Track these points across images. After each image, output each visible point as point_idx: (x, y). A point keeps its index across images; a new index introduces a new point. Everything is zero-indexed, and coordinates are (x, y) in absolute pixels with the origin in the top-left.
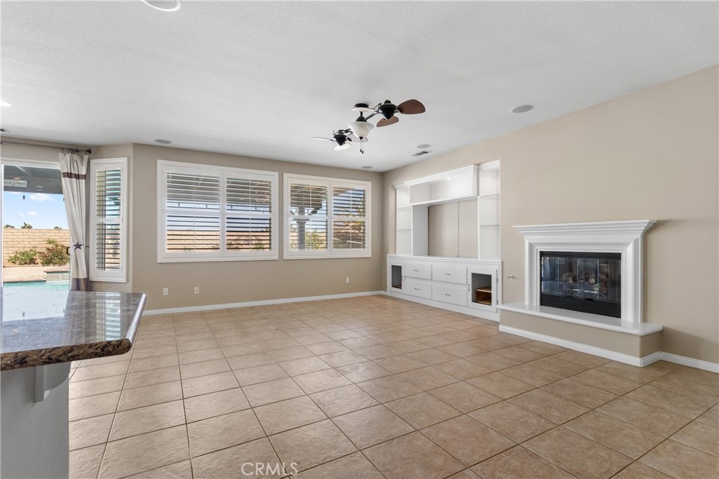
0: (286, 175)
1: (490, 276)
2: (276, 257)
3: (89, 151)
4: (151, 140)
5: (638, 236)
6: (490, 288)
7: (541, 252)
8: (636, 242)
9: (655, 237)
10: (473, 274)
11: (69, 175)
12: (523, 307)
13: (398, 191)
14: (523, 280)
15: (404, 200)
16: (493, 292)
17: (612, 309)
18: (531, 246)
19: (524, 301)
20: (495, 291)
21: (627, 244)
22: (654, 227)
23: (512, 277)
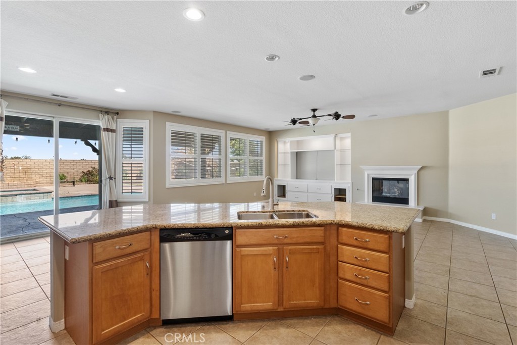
0: (228, 132)
1: (345, 189)
2: (224, 182)
3: (118, 113)
4: (169, 111)
5: (416, 172)
6: (345, 195)
7: (373, 178)
8: (415, 174)
9: (422, 172)
10: (335, 189)
11: (107, 130)
12: (365, 202)
13: (279, 142)
14: (364, 191)
15: (284, 148)
16: (347, 197)
17: (405, 201)
18: (368, 175)
19: (364, 200)
20: (349, 196)
21: (412, 175)
22: (422, 168)
23: (357, 189)
